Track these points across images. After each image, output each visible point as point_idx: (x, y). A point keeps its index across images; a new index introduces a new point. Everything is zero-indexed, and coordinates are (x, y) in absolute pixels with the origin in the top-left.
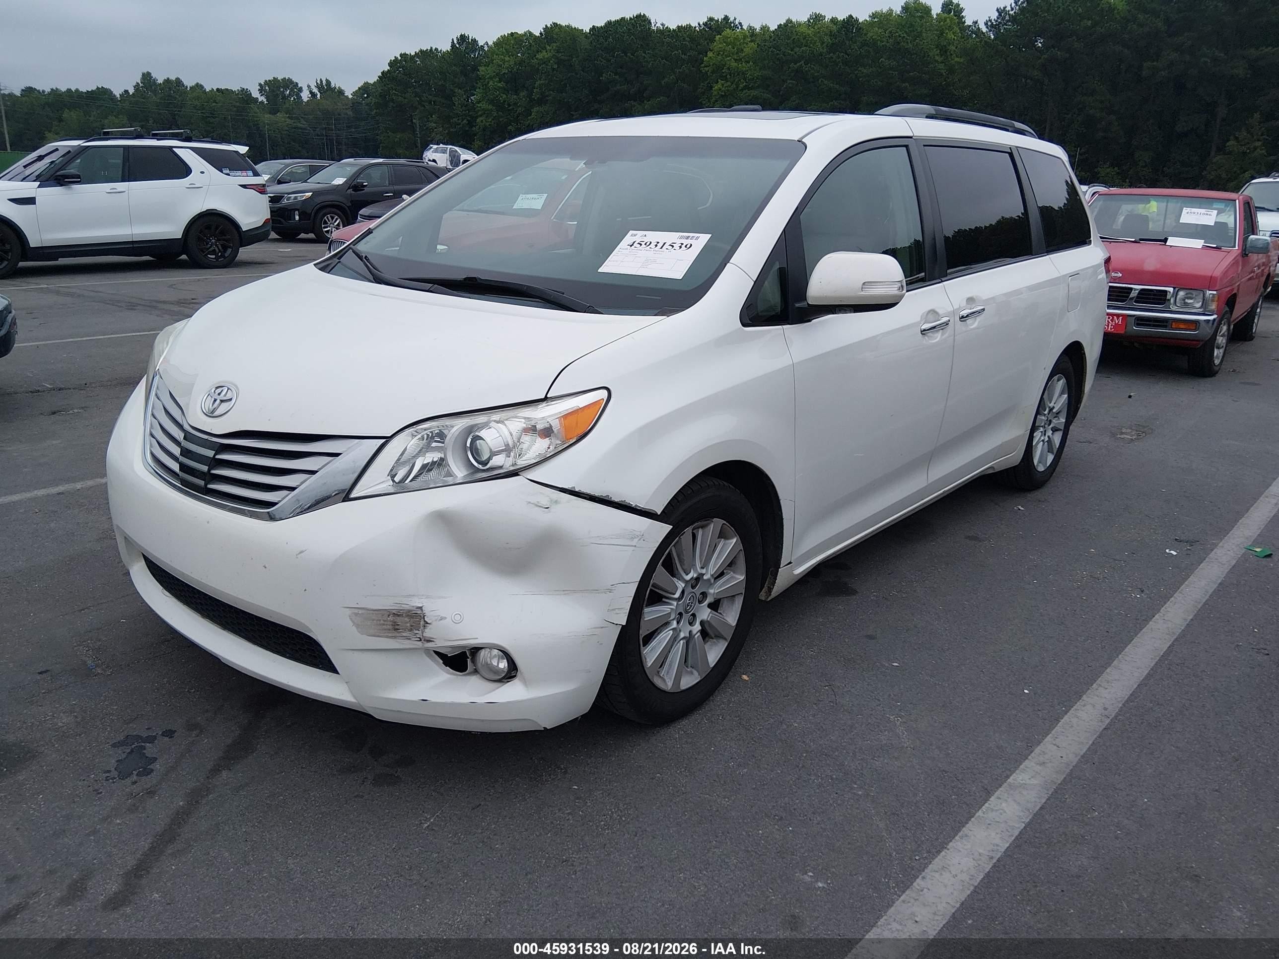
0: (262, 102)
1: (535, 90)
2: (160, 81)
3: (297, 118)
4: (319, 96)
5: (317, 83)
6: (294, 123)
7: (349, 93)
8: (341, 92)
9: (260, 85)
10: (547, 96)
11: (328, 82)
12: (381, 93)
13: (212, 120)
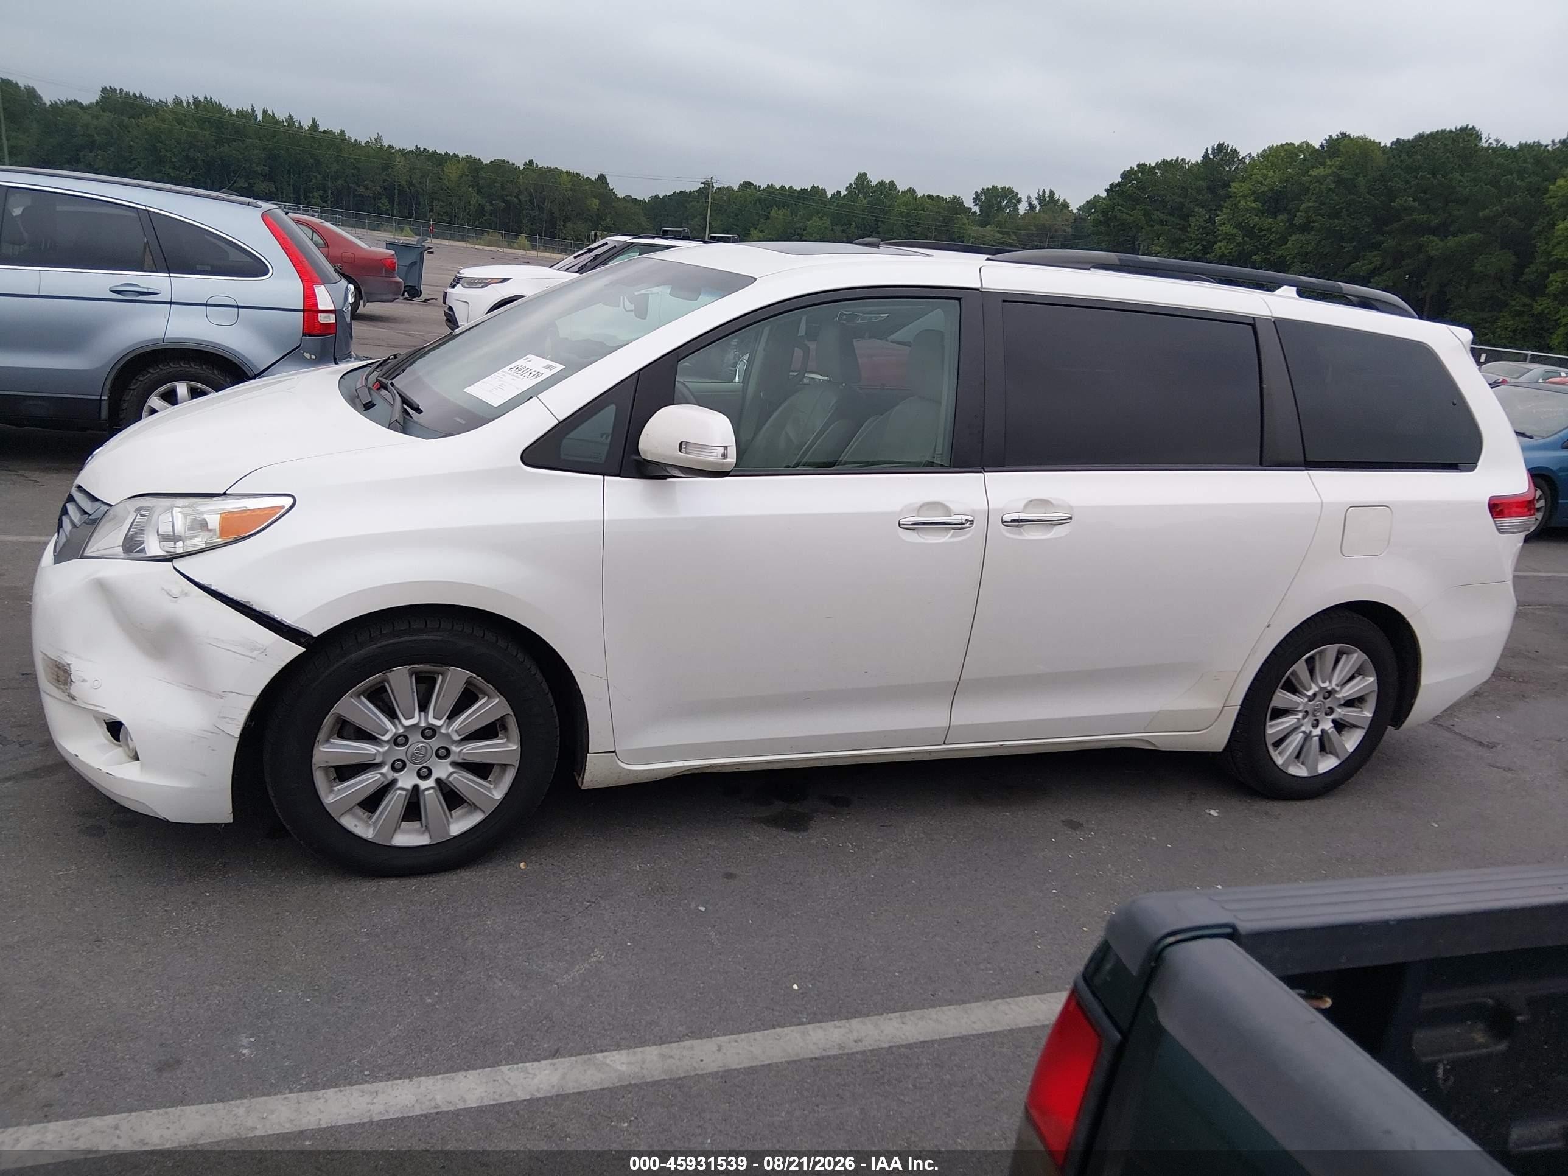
0: (975, 213)
1: (1298, 214)
2: (874, 183)
3: (1008, 233)
4: (1038, 209)
5: (1039, 195)
6: (1002, 238)
7: (1074, 208)
8: (1065, 205)
9: (976, 193)
10: (1313, 222)
11: (1052, 193)
12: (1104, 209)
13: (915, 229)
